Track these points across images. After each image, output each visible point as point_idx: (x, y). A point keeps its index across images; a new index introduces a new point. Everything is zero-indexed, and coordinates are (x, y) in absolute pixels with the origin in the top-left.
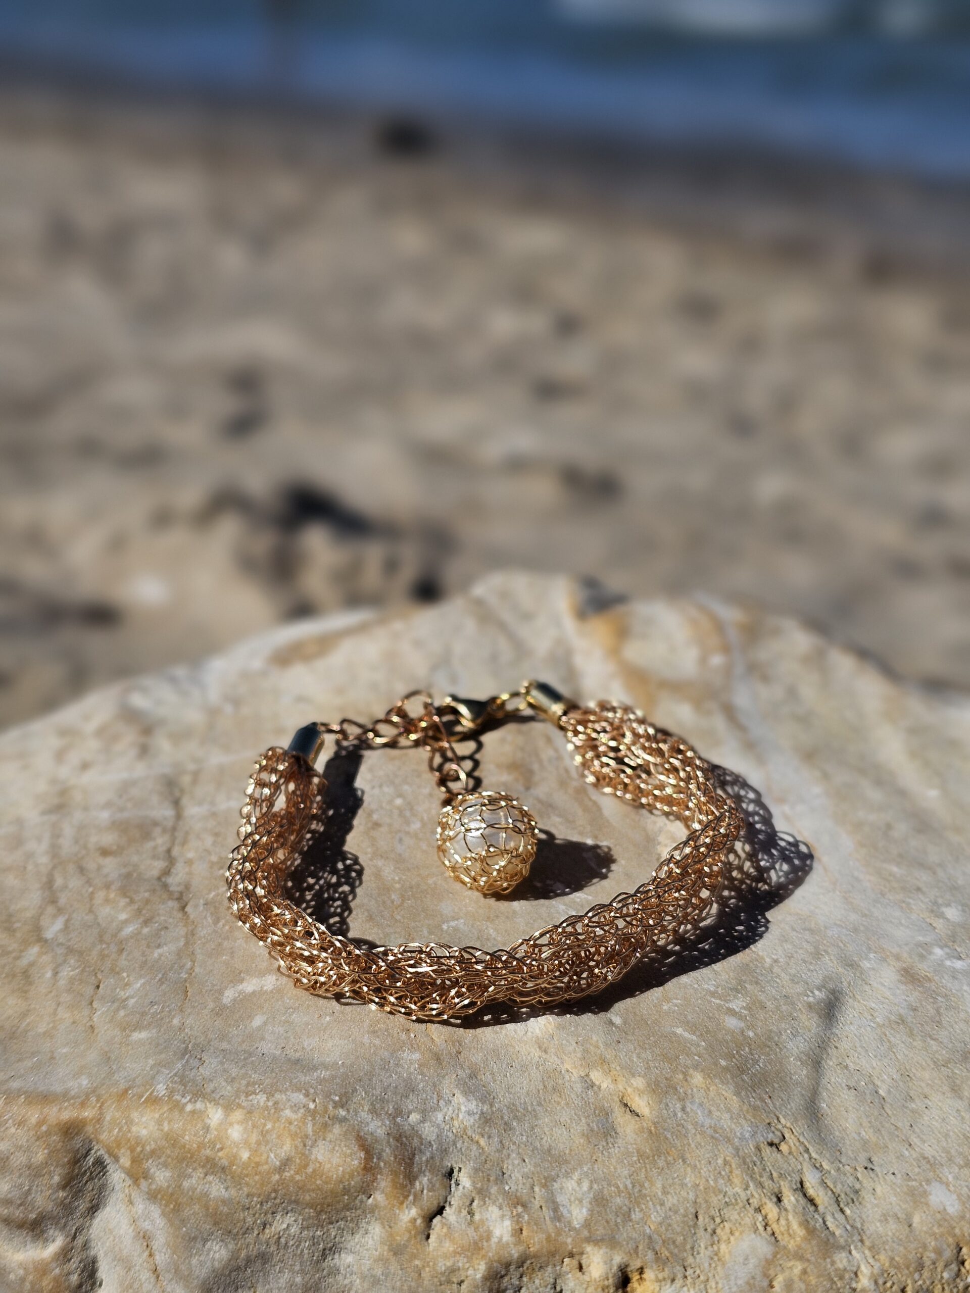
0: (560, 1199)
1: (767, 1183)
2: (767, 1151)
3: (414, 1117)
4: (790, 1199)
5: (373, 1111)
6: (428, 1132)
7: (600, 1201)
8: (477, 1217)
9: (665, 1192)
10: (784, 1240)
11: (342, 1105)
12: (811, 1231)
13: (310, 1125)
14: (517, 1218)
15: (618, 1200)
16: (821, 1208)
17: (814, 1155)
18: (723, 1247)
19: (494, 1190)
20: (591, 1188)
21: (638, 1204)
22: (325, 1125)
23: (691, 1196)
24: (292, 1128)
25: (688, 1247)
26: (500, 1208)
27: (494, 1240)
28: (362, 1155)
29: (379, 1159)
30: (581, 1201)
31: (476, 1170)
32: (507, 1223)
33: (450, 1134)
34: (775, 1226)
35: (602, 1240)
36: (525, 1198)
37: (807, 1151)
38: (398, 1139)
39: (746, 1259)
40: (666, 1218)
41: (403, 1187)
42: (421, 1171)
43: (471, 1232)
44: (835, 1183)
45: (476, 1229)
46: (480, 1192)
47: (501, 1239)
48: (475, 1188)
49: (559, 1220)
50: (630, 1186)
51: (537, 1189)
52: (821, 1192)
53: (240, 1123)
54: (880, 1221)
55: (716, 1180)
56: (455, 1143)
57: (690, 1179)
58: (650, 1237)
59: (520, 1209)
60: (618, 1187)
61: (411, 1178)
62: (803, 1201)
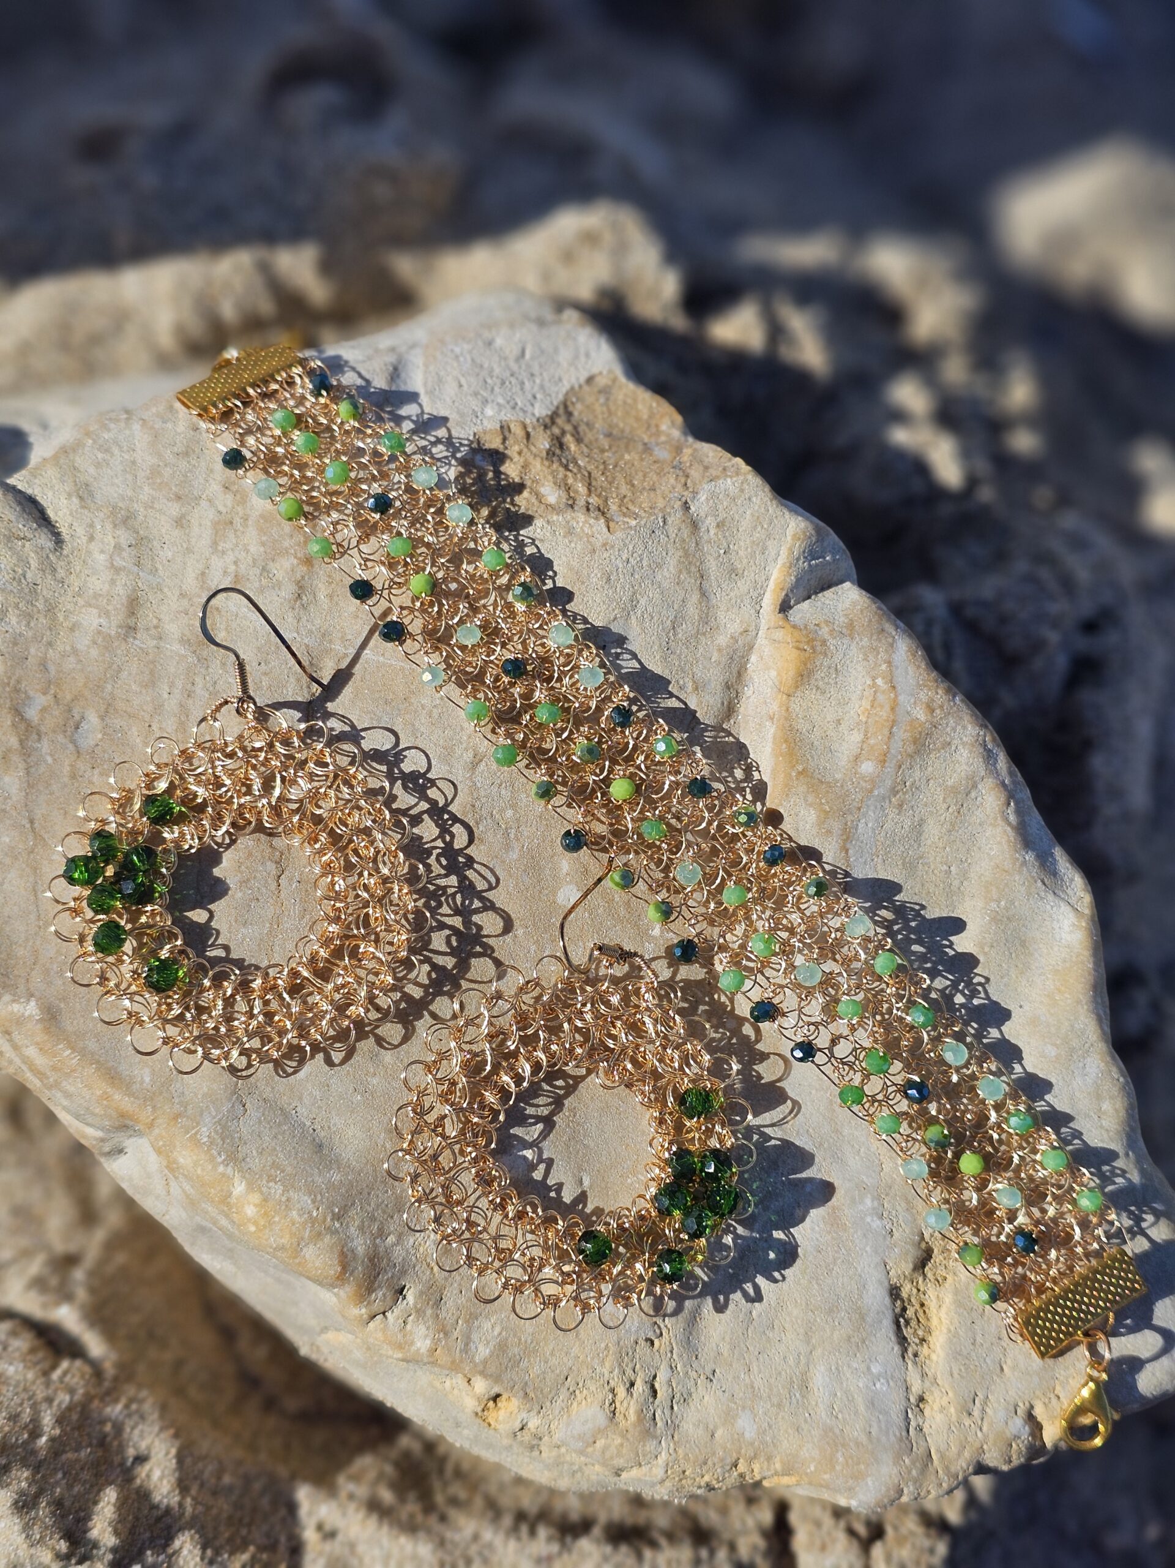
0: (475, 1337)
1: (629, 1372)
2: (642, 1342)
3: (391, 1239)
4: (640, 1386)
5: (361, 1228)
6: (398, 1254)
7: (502, 1347)
8: (409, 1327)
9: (552, 1354)
10: (619, 1417)
11: (337, 1217)
12: (640, 1417)
13: (308, 1230)
14: (436, 1342)
15: (516, 1350)
16: (657, 1402)
17: (675, 1356)
18: (575, 1404)
19: (429, 1312)
20: (500, 1334)
21: (529, 1356)
22: (319, 1234)
23: (570, 1364)
24: (294, 1228)
25: (550, 1397)
26: (428, 1329)
27: (413, 1348)
28: (339, 1269)
29: (351, 1275)
30: (488, 1343)
31: (421, 1293)
32: (428, 1342)
33: (414, 1258)
34: (618, 1404)
35: (491, 1376)
36: (448, 1328)
37: (672, 1352)
38: (371, 1260)
39: (586, 1421)
40: (544, 1373)
41: (362, 1296)
42: (379, 1286)
43: (399, 1336)
44: (678, 1384)
45: (405, 1336)
46: (418, 1311)
47: (418, 1350)
48: (416, 1307)
49: (466, 1353)
50: (529, 1341)
51: (460, 1322)
52: (664, 1389)
53: (256, 1205)
54: (694, 1425)
55: (592, 1359)
56: (414, 1267)
57: (575, 1350)
58: (526, 1383)
59: (442, 1335)
60: (520, 1340)
61: (370, 1290)
62: (647, 1391)
